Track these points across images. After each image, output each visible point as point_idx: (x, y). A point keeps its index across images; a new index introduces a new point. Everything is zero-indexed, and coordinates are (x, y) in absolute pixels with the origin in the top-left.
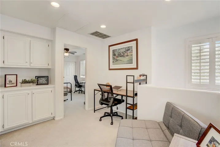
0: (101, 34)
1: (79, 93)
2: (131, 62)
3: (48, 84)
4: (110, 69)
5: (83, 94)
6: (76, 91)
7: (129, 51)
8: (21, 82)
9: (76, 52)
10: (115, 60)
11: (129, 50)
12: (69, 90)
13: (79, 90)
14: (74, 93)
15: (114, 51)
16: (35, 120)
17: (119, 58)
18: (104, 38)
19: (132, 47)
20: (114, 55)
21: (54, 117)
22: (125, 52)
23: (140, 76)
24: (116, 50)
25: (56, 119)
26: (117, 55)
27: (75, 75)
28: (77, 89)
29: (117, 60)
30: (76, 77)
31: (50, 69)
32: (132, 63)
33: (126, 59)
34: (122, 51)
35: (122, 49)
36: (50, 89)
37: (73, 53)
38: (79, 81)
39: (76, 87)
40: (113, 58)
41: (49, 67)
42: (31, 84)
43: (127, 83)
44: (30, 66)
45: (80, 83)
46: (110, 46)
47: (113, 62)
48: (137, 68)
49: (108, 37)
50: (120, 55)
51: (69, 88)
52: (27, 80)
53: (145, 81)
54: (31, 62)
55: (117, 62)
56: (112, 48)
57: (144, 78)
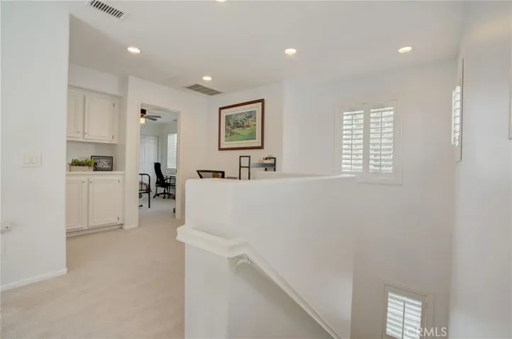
0: (204, 88)
1: (164, 198)
2: (252, 136)
3: (112, 170)
4: (220, 149)
5: (173, 200)
6: (158, 195)
7: (250, 119)
8: (70, 163)
9: (160, 117)
10: (230, 134)
11: (251, 116)
12: (144, 188)
13: (164, 193)
14: (154, 197)
15: (227, 117)
16: (92, 224)
17: (236, 130)
18: (211, 94)
19: (255, 112)
20: (228, 124)
21: (122, 224)
22: (245, 119)
23: (266, 159)
24: (231, 115)
25: (126, 227)
26: (232, 124)
27: (156, 162)
28: (161, 190)
29: (232, 134)
30: (157, 166)
31: (116, 144)
32: (255, 139)
33: (246, 132)
34: (240, 117)
35: (240, 114)
36: (117, 178)
37: (153, 118)
38: (165, 173)
39: (157, 186)
40: (226, 129)
41: (114, 142)
42: (86, 167)
43: (240, 167)
44: (84, 138)
45: (167, 179)
46: (221, 109)
47: (226, 136)
48: (261, 147)
49: (218, 93)
50: (237, 125)
51: (145, 184)
52: (80, 160)
53: (273, 166)
54: (86, 131)
55: (232, 137)
56: (225, 113)
57: (271, 161)
